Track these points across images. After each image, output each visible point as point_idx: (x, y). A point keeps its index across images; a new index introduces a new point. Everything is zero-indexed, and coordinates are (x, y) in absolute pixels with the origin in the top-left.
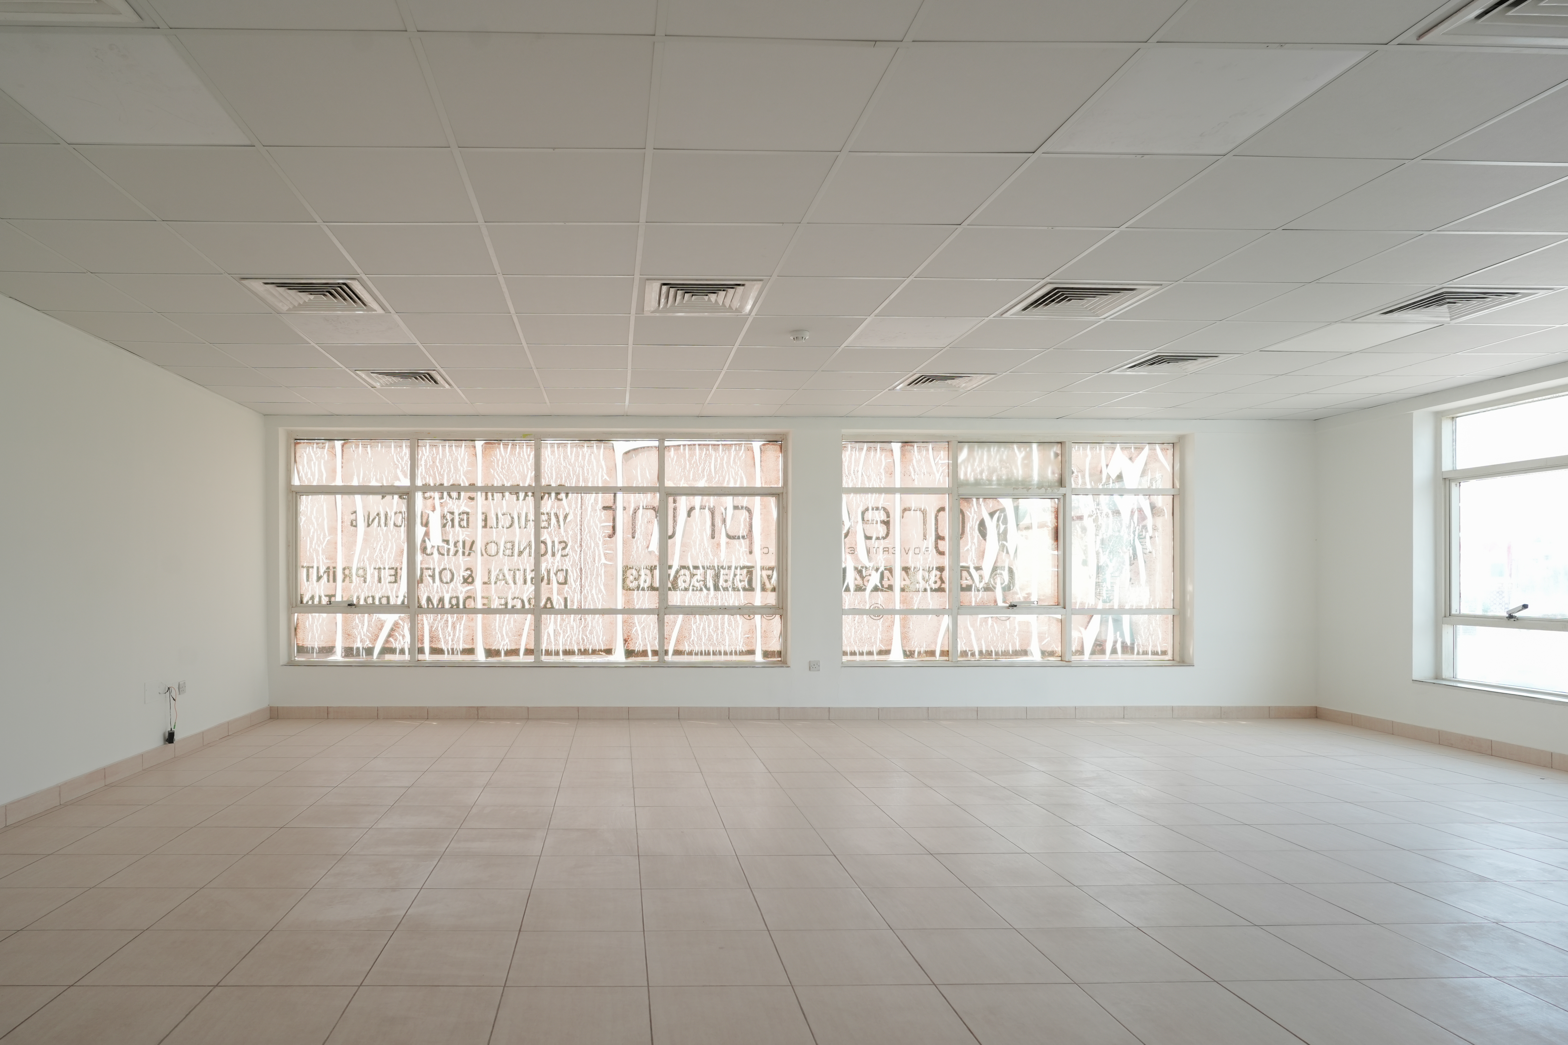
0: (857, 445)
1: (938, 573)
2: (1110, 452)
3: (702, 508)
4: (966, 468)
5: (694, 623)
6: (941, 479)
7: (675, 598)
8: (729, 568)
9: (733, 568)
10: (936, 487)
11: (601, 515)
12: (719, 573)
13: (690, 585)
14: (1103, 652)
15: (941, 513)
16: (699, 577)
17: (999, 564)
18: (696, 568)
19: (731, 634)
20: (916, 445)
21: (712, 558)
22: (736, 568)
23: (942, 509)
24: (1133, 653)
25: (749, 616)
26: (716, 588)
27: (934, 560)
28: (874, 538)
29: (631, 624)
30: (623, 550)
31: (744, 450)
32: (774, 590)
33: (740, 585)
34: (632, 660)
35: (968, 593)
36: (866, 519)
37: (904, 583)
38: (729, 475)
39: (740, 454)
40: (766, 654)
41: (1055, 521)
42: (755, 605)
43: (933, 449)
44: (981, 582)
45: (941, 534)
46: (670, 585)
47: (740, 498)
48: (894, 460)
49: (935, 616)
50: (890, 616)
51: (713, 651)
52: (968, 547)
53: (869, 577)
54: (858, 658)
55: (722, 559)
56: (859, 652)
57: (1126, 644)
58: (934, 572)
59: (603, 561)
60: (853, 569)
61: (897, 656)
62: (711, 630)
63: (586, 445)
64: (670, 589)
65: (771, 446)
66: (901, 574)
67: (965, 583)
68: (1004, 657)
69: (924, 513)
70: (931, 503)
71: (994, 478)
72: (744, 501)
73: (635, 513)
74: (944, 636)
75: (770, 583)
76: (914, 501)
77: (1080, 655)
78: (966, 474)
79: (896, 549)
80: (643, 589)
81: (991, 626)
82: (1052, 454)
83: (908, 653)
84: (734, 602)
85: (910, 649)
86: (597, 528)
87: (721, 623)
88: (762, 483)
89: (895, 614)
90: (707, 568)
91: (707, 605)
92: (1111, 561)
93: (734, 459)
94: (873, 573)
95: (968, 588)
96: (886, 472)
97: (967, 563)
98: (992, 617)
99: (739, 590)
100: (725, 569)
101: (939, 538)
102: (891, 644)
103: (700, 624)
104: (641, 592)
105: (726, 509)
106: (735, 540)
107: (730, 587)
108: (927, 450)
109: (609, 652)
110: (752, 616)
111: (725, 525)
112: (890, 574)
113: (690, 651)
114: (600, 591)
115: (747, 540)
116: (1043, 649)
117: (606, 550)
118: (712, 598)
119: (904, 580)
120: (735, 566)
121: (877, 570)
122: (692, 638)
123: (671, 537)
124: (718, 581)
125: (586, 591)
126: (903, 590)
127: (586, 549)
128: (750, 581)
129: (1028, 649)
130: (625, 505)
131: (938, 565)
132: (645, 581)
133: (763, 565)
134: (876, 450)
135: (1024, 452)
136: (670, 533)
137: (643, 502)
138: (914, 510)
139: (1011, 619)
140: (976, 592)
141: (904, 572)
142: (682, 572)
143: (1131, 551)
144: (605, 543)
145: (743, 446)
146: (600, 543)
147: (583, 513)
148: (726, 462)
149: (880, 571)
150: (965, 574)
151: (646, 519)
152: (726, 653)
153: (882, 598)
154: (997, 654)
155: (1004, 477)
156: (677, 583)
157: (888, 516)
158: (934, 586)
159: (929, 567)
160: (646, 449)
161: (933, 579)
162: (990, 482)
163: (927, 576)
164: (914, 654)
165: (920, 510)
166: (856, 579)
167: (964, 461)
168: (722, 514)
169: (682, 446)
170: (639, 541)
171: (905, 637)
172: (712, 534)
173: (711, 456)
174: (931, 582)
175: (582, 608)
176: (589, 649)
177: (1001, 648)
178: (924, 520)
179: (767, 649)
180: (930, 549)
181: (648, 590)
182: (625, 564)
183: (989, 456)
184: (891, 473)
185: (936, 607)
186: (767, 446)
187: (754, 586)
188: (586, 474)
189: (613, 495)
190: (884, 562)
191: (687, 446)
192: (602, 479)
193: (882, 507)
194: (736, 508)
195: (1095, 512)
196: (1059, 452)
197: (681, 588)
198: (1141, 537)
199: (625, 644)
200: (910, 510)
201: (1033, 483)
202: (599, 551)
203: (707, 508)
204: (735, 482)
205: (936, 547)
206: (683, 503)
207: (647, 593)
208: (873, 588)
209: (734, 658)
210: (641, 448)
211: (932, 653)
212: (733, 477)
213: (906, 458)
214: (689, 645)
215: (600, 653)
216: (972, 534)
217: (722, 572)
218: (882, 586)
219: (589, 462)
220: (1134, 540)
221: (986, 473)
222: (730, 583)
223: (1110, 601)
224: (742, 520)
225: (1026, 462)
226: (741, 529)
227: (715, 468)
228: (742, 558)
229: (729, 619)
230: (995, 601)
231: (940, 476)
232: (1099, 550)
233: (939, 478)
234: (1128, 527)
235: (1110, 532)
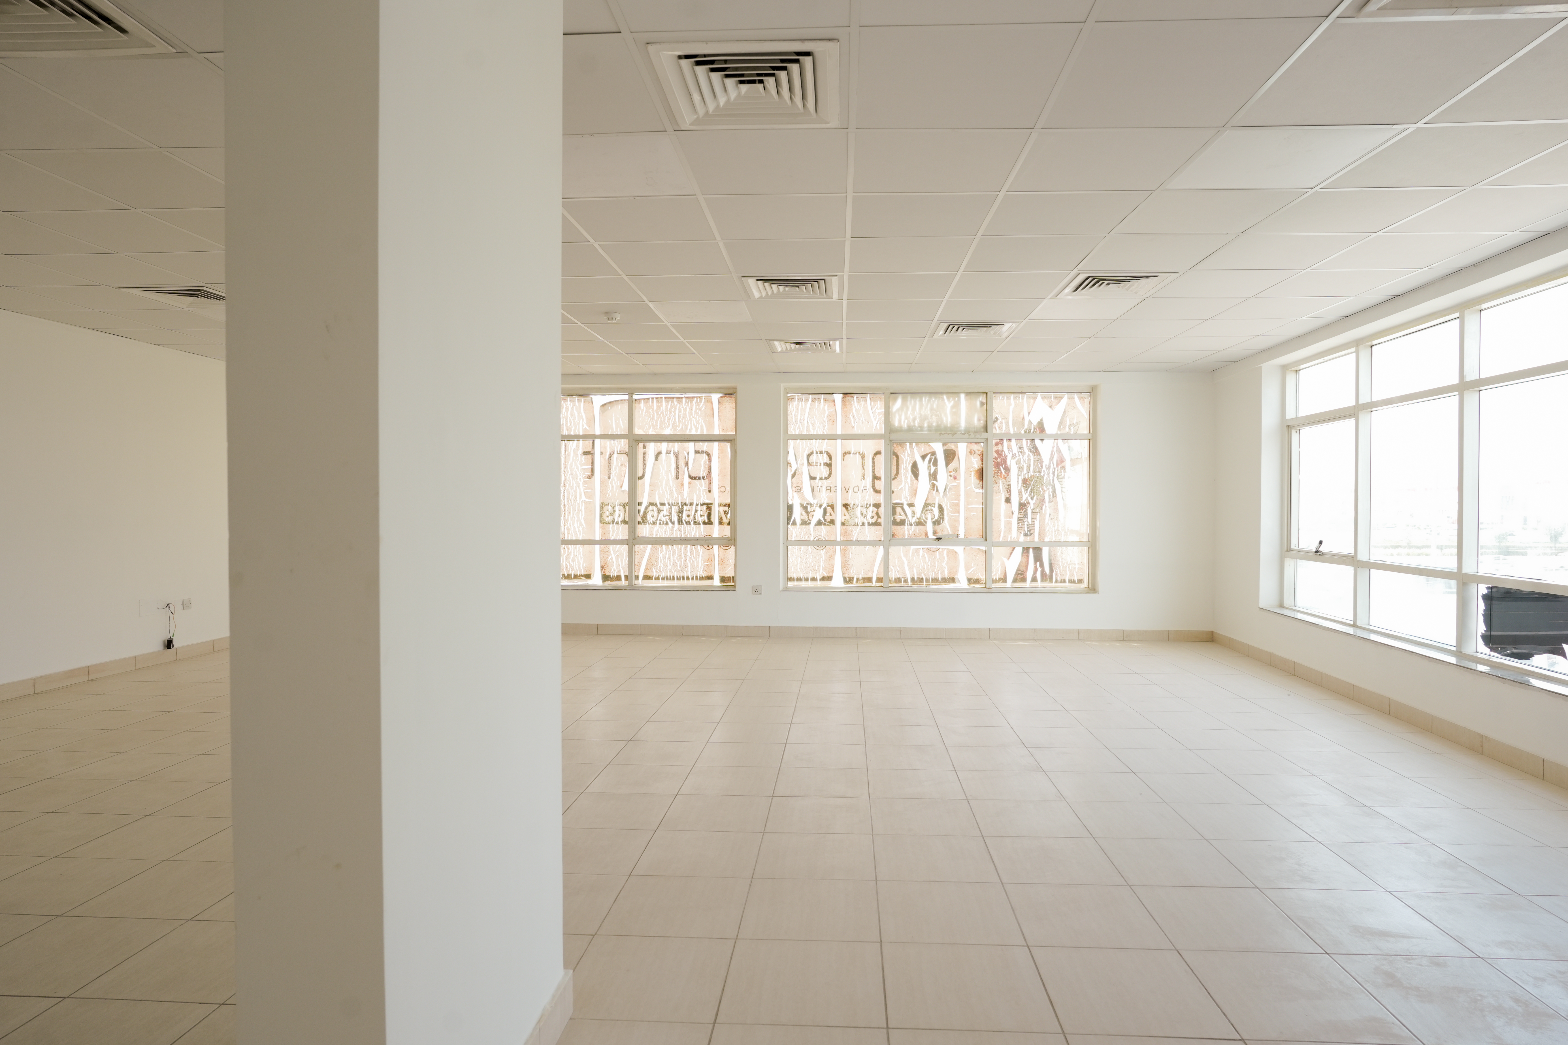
0: (804, 396)
1: (875, 509)
2: (1032, 401)
3: (668, 452)
4: (900, 416)
5: (661, 552)
6: (878, 427)
7: (644, 531)
8: (691, 504)
9: (694, 505)
10: (873, 433)
11: (581, 459)
12: (682, 508)
13: (657, 519)
14: (1024, 580)
15: (878, 456)
16: (665, 513)
17: (929, 502)
18: (663, 504)
19: (693, 561)
20: (855, 396)
21: (676, 495)
22: (697, 505)
23: (878, 453)
24: (1051, 581)
25: (708, 546)
26: (680, 522)
27: (872, 498)
28: (818, 479)
29: (607, 553)
30: (600, 489)
31: (705, 402)
32: (729, 524)
33: (700, 520)
34: (608, 583)
35: (902, 527)
36: (810, 462)
37: (844, 518)
38: (691, 423)
39: (701, 406)
40: (723, 579)
41: (979, 464)
42: (714, 536)
43: (870, 400)
44: (913, 517)
45: (877, 475)
46: (640, 520)
47: (701, 444)
48: (836, 410)
49: (871, 547)
50: (831, 547)
51: (677, 577)
52: (902, 486)
53: (813, 512)
54: (803, 583)
55: (685, 497)
56: (804, 578)
57: (1046, 572)
58: (872, 508)
59: (584, 498)
60: (799, 505)
61: (837, 582)
62: (675, 559)
63: (569, 399)
64: (639, 523)
65: (728, 398)
66: (841, 510)
67: (898, 518)
68: (934, 584)
69: (862, 456)
70: (869, 447)
71: (926, 425)
72: (704, 446)
73: (611, 457)
74: (880, 564)
75: (727, 518)
76: (853, 445)
77: (1003, 582)
78: (900, 421)
79: (837, 488)
80: (617, 523)
81: (922, 556)
82: (978, 403)
83: (848, 579)
84: (695, 534)
85: (849, 576)
86: (578, 470)
87: (684, 552)
88: (719, 431)
89: (836, 546)
90: (672, 505)
91: (672, 536)
92: (1032, 498)
93: (696, 410)
94: (817, 509)
95: (902, 523)
96: (829, 420)
97: (901, 500)
98: (922, 548)
99: (699, 524)
100: (687, 505)
101: (876, 478)
102: (833, 571)
103: (666, 553)
104: (616, 526)
105: (688, 453)
106: (696, 480)
107: (692, 521)
108: (866, 401)
109: (588, 576)
110: (711, 547)
111: (687, 467)
112: (832, 510)
113: (657, 576)
114: (581, 524)
115: (707, 480)
116: (969, 577)
117: (586, 489)
118: (676, 531)
119: (845, 515)
120: (697, 503)
121: (820, 506)
122: (659, 565)
123: (641, 478)
124: (682, 516)
125: (569, 525)
126: (843, 524)
127: (569, 488)
128: (709, 516)
129: (956, 577)
130: (602, 451)
131: (874, 502)
132: (619, 516)
133: (720, 502)
134: (820, 400)
135: (953, 402)
136: (640, 474)
137: (617, 448)
138: (854, 454)
139: (940, 550)
140: (909, 526)
141: (844, 508)
142: (651, 508)
143: (1051, 490)
144: (585, 483)
145: (703, 398)
146: (581, 483)
147: (567, 457)
148: (689, 413)
149: (823, 507)
150: (899, 510)
151: (620, 463)
152: (688, 579)
153: (825, 531)
154: (927, 581)
155: (934, 424)
156: (646, 517)
157: (830, 458)
158: (871, 521)
159: (867, 504)
160: (619, 402)
161: (870, 514)
162: (921, 428)
163: (865, 512)
164: (853, 580)
165: (859, 453)
166: (801, 514)
167: (898, 410)
168: (685, 457)
169: (650, 399)
170: (614, 482)
171: (845, 566)
172: (676, 475)
173: (675, 407)
174: (869, 517)
175: (566, 539)
176: (571, 574)
177: (931, 576)
178: (862, 462)
179: (724, 575)
180: (867, 488)
181: (621, 524)
182: (602, 501)
183: (921, 406)
184: (833, 422)
185: (873, 539)
186: (724, 398)
187: (712, 520)
188: (569, 424)
189: (591, 441)
190: (826, 500)
191: (655, 399)
192: (582, 428)
193: (825, 451)
194: (697, 452)
195: (1017, 455)
196: (984, 401)
197: (649, 522)
198: (1060, 477)
199: (602, 570)
200: (850, 453)
201: (960, 429)
202: (580, 490)
203: (672, 453)
204: (697, 430)
205: (873, 487)
206: (652, 448)
207: (621, 526)
208: (817, 522)
209: (695, 582)
210: (616, 401)
211: (869, 580)
212: (694, 425)
213: (846, 408)
214: (656, 571)
215: (581, 577)
216: (905, 475)
217: (685, 507)
218: (825, 520)
219: (572, 414)
220: (1053, 480)
221: (919, 421)
222: (692, 518)
223: (1031, 534)
224: (702, 463)
225: (954, 410)
226: (702, 471)
227: (679, 418)
228: (702, 496)
229: (691, 549)
230: (927, 534)
231: (876, 423)
232: (1021, 489)
233: (876, 425)
234: (1048, 468)
235: (1031, 472)
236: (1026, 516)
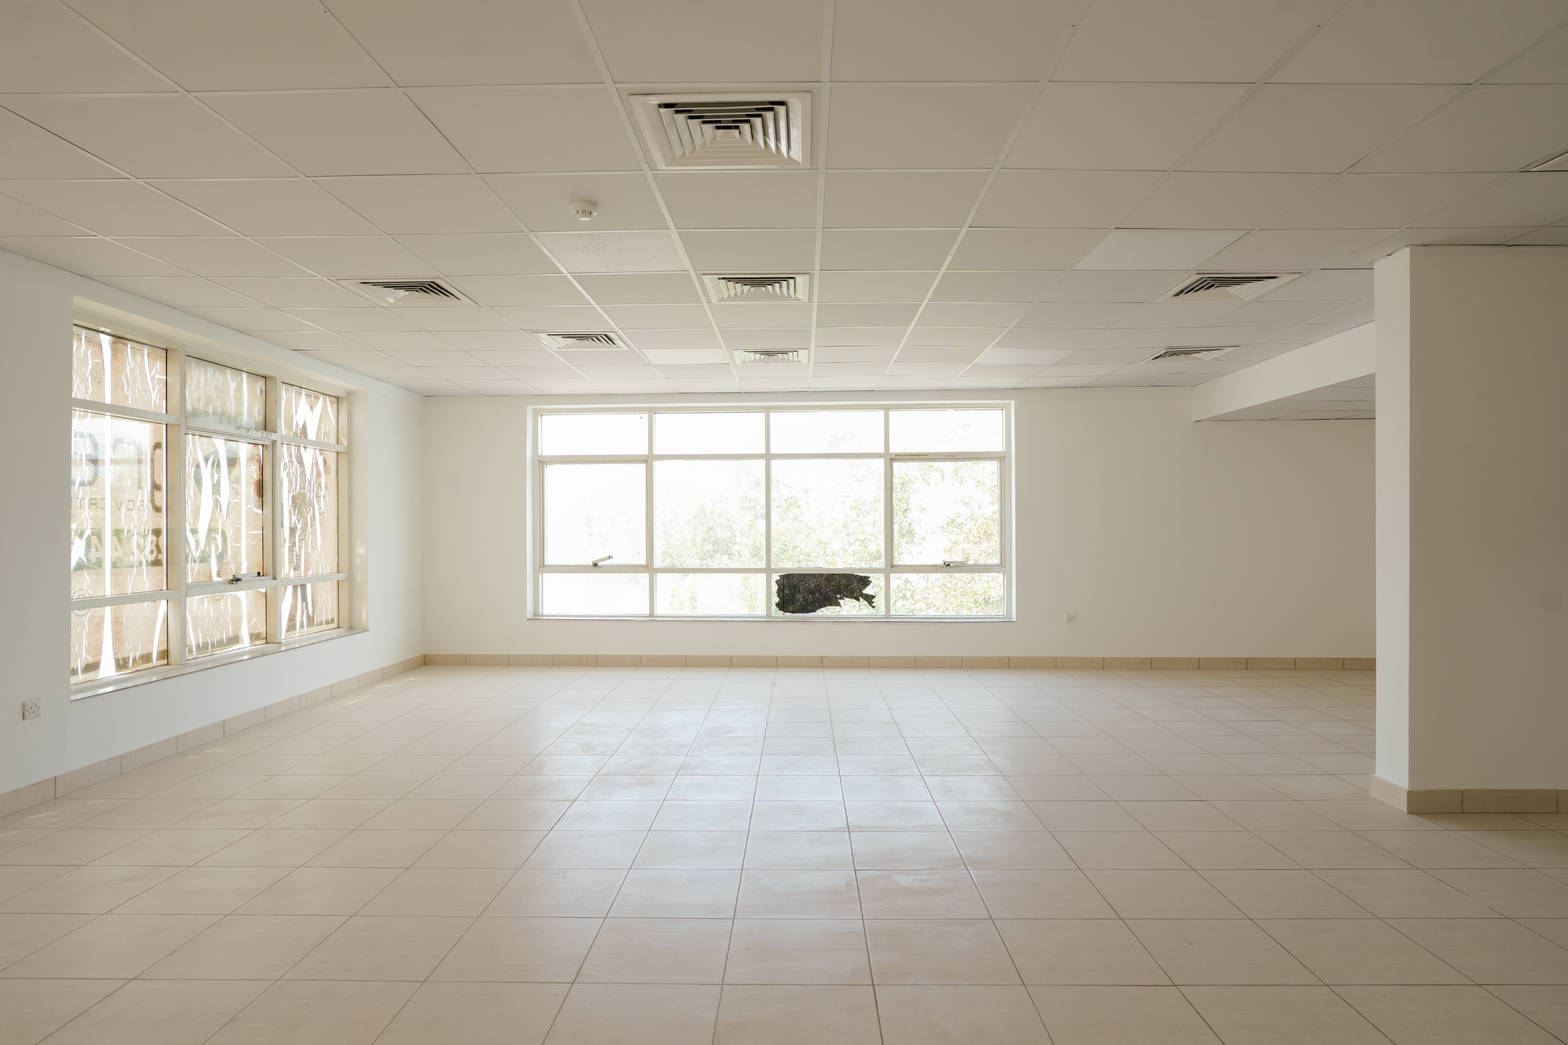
1: (155, 539)
2: (298, 396)
6: (157, 402)
10: (150, 410)
14: (294, 626)
15: (158, 450)
17: (213, 526)
20: (129, 344)
23: (158, 445)
24: (313, 624)
27: (151, 519)
37: (116, 554)
41: (259, 472)
43: (148, 356)
44: (197, 549)
45: (157, 482)
48: (102, 361)
49: (151, 601)
50: (98, 609)
57: (310, 614)
58: (151, 537)
61: (107, 669)
66: (112, 541)
68: (219, 648)
69: (139, 449)
70: (146, 434)
71: (211, 410)
74: (161, 630)
76: (126, 428)
79: (105, 502)
81: (207, 609)
82: (258, 390)
83: (121, 662)
85: (123, 656)
89: (108, 605)
92: (299, 522)
94: (78, 540)
98: (207, 597)
101: (156, 487)
102: (100, 653)
108: (142, 356)
112: (98, 541)
116: (251, 632)
119: (116, 550)
121: (82, 535)
126: (114, 566)
129: (239, 634)
131: (154, 527)
135: (236, 382)
138: (127, 443)
139: (225, 598)
140: (193, 564)
141: (115, 537)
143: (311, 511)
149: (86, 536)
153: (88, 580)
154: (212, 646)
155: (219, 411)
158: (150, 558)
159: (145, 530)
161: (149, 547)
162: (206, 412)
163: (143, 543)
164: (128, 663)
165: (134, 444)
171: (118, 639)
174: (147, 551)
177: (216, 637)
178: (138, 458)
180: (145, 503)
184: (100, 380)
185: (153, 588)
193: (88, 434)
195: (288, 465)
196: (264, 388)
198: (317, 496)
200: (122, 442)
201: (243, 423)
205: (153, 501)
208: (79, 564)
211: (148, 657)
213: (118, 361)
218: (90, 560)
220: (313, 499)
223: (299, 567)
225: (237, 395)
230: (211, 576)
231: (156, 397)
232: (291, 509)
233: (155, 401)
234: (310, 484)
235: (298, 489)
236: (294, 543)
